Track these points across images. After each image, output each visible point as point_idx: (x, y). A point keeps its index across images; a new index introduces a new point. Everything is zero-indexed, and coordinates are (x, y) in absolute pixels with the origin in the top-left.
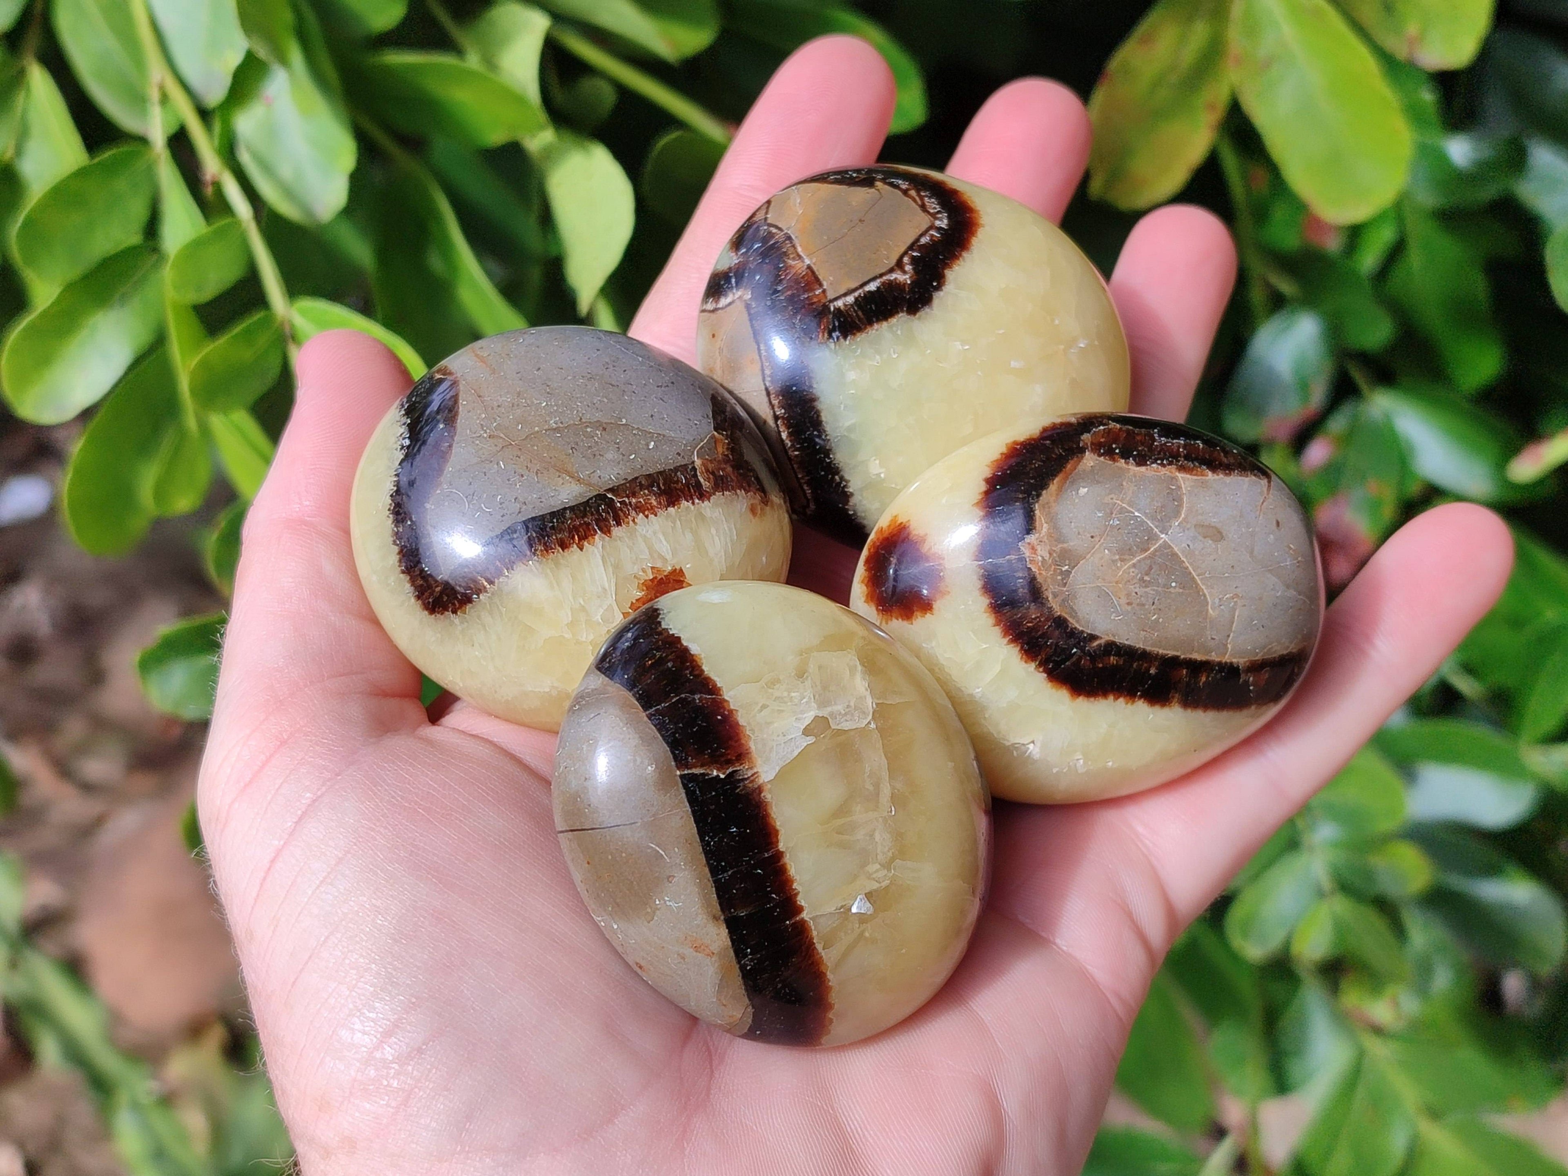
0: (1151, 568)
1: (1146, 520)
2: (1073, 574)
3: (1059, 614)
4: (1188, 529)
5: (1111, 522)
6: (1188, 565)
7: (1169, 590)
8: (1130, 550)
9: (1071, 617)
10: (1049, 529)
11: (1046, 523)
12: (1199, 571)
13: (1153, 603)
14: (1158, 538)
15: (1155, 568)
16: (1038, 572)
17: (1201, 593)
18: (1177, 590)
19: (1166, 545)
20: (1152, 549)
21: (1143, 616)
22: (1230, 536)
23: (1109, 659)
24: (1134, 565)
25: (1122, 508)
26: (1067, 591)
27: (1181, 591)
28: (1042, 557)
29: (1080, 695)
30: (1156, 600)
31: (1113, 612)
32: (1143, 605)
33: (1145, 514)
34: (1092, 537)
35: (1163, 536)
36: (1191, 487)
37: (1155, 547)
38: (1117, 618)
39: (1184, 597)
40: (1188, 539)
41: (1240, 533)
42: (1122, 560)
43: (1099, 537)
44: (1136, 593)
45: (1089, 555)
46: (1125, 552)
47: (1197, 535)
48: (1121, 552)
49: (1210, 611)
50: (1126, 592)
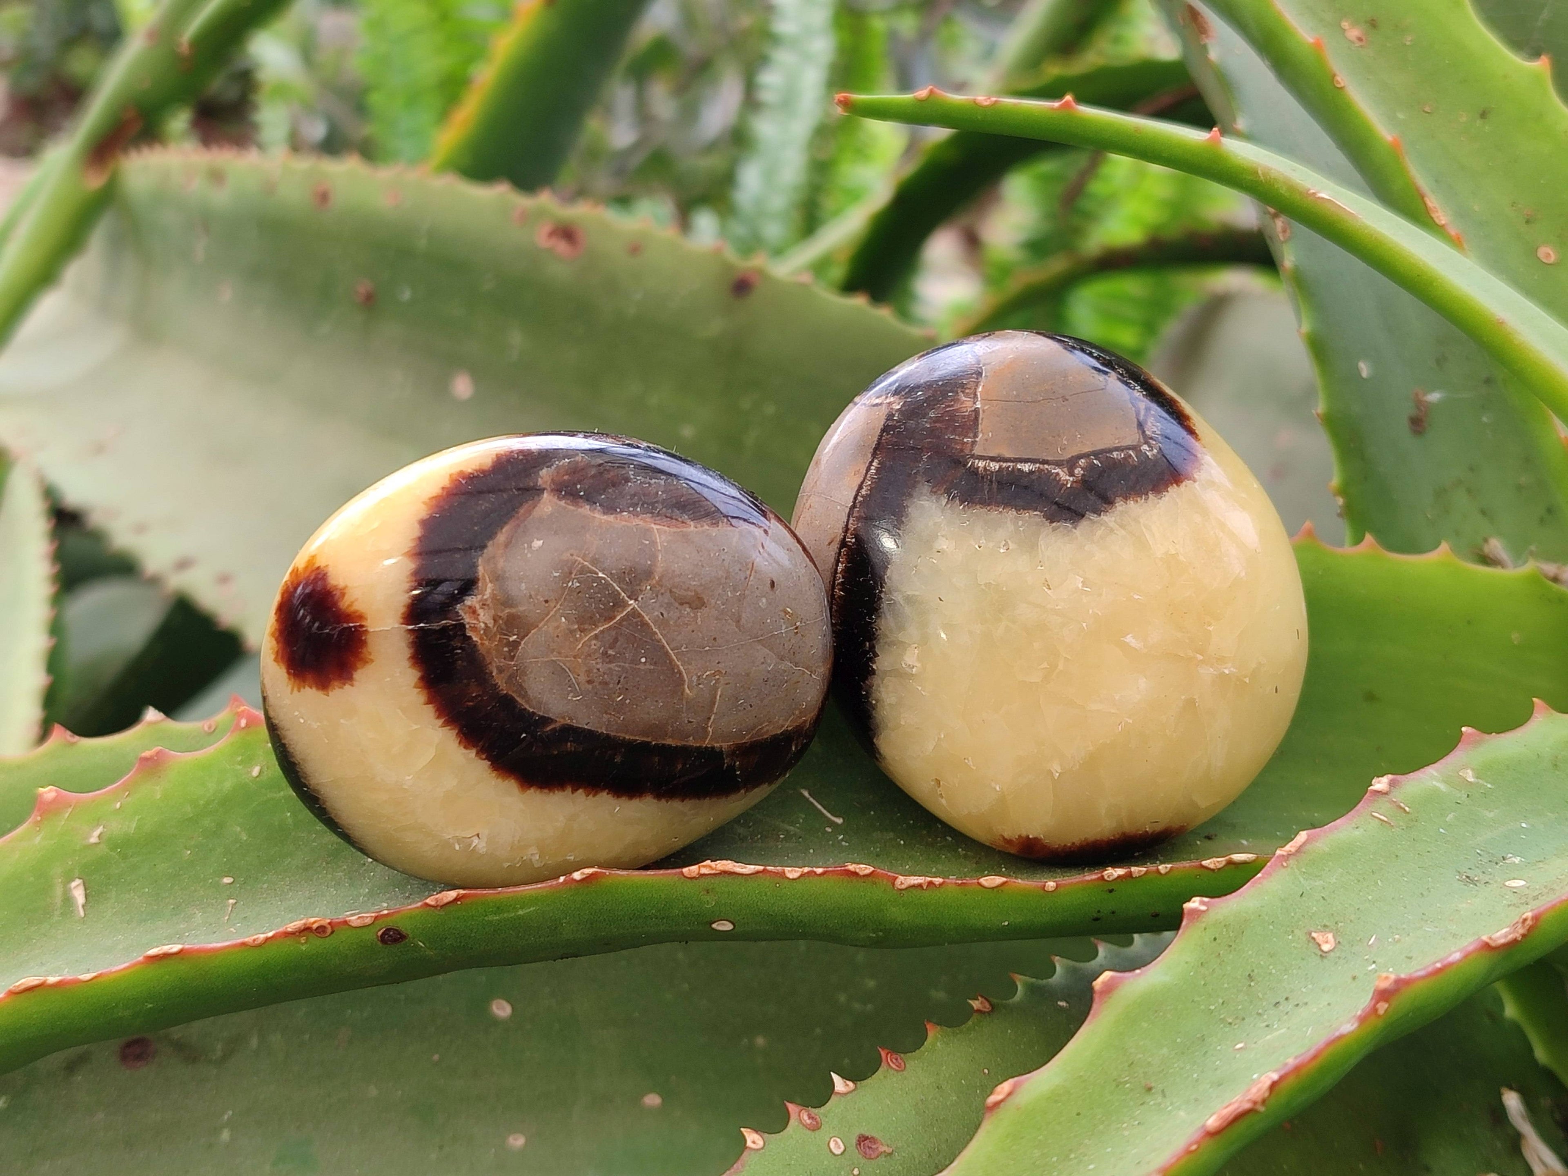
0: (616, 640)
1: (611, 582)
2: (522, 645)
3: (505, 692)
4: (662, 594)
5: (570, 584)
6: (661, 637)
7: (637, 667)
8: (591, 618)
9: (519, 696)
10: (493, 590)
11: (491, 582)
12: (674, 645)
13: (619, 682)
14: (625, 605)
15: (621, 640)
16: (479, 641)
17: (676, 671)
18: (648, 666)
19: (634, 613)
20: (618, 618)
21: (606, 697)
22: (713, 601)
23: (566, 745)
24: (596, 637)
25: (584, 566)
26: (514, 665)
27: (652, 667)
28: (486, 624)
29: (531, 786)
30: (622, 677)
31: (571, 691)
32: (607, 684)
33: (611, 575)
34: (546, 601)
35: (631, 602)
36: (668, 542)
37: (622, 615)
38: (574, 699)
39: (656, 674)
40: (661, 606)
41: (725, 598)
42: (582, 631)
43: (554, 601)
44: (598, 670)
45: (543, 623)
46: (585, 621)
47: (673, 600)
48: (581, 620)
49: (687, 691)
50: (586, 668)
